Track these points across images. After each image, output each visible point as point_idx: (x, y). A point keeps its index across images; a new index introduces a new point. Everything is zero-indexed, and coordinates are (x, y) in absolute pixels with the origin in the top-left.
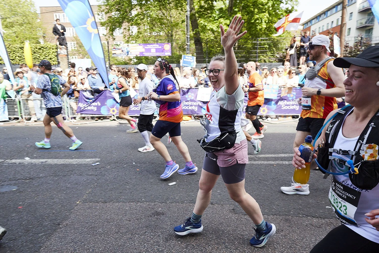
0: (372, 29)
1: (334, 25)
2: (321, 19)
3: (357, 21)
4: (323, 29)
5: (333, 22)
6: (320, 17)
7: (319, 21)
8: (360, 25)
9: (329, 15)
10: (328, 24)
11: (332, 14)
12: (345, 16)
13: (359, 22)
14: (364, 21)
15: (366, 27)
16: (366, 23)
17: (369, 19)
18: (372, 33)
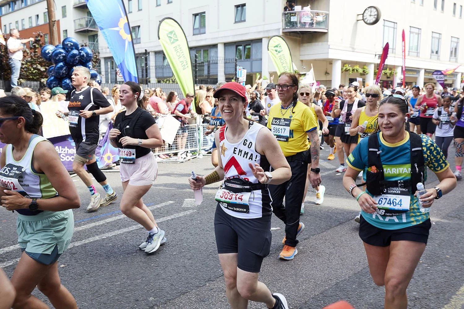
0: (97, 35)
1: (41, 21)
2: (16, 8)
3: (74, 21)
4: (23, 25)
5: (38, 16)
6: (15, 4)
7: (13, 11)
8: (80, 27)
9: (29, 3)
10: (30, 18)
11: (34, 2)
12: (52, 9)
13: (78, 22)
14: (83, 22)
15: (88, 31)
16: (87, 25)
17: (90, 21)
18: (97, 41)
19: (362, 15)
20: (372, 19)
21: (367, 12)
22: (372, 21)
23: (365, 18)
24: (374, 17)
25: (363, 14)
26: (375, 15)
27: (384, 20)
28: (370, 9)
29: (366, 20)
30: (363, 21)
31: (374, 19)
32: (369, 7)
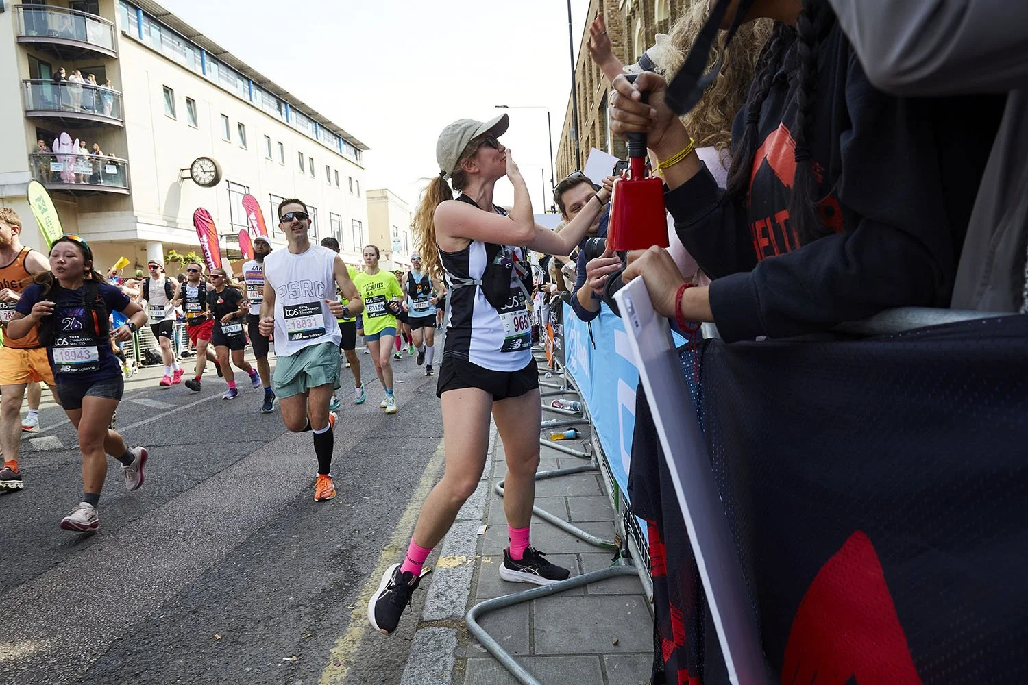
19: (189, 170)
20: (208, 178)
21: (197, 165)
22: (207, 181)
23: (195, 175)
24: (210, 175)
25: (191, 169)
26: (211, 171)
27: (228, 181)
28: (201, 162)
29: (198, 179)
30: (191, 179)
31: (211, 178)
32: (199, 159)
